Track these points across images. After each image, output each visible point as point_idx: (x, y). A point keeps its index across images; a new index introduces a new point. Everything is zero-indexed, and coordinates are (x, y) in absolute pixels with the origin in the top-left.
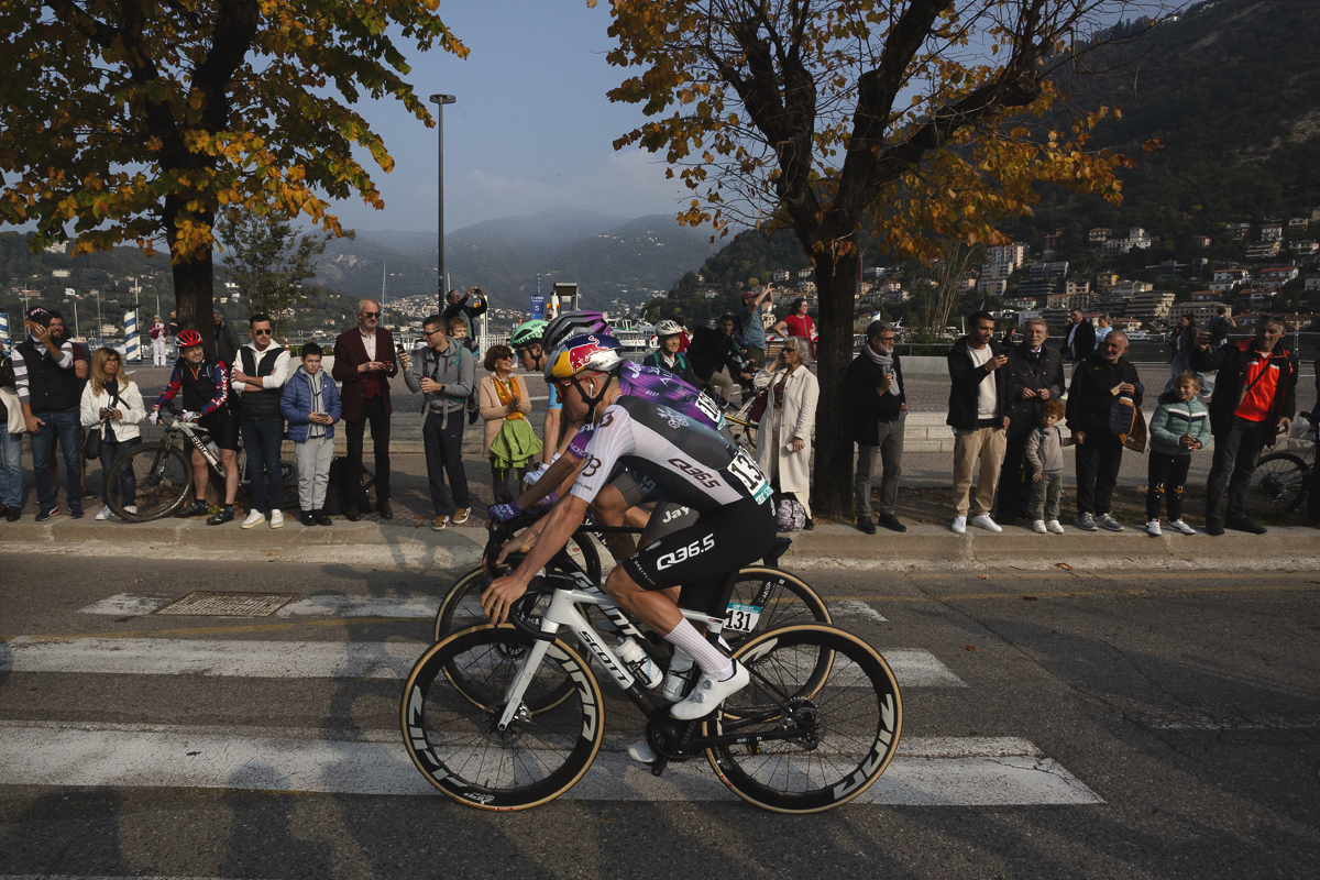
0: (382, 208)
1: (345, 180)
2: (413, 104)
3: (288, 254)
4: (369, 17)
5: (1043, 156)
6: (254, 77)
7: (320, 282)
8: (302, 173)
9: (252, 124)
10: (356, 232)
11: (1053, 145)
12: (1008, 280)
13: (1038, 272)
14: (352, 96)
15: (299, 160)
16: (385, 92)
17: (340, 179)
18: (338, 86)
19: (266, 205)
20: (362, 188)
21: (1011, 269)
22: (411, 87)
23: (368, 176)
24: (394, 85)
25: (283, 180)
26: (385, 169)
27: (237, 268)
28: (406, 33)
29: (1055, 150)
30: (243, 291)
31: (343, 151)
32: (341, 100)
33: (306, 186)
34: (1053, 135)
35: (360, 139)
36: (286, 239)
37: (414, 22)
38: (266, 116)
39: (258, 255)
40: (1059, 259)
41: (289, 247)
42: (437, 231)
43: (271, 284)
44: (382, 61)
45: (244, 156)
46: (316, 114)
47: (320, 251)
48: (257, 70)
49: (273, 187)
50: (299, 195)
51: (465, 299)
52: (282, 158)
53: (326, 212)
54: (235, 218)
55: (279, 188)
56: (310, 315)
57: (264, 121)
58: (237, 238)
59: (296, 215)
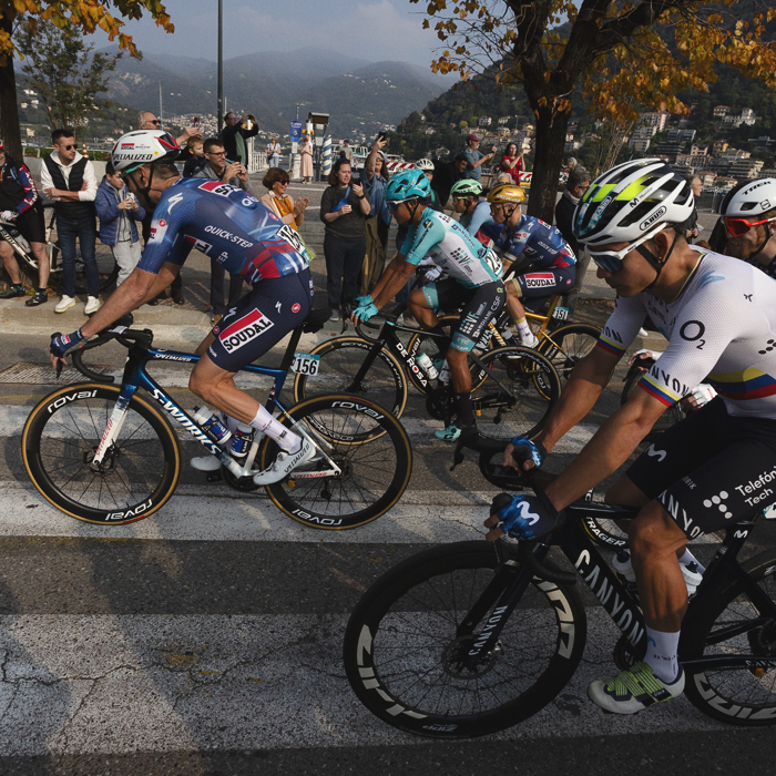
0: (173, 32)
3: (83, 67)
5: (729, 43)
7: (110, 96)
10: (144, 55)
11: (738, 33)
12: (651, 140)
13: (674, 136)
19: (63, 18)
20: (153, 10)
21: (654, 132)
27: (36, 77)
29: (739, 38)
30: (43, 99)
33: (100, 2)
34: (739, 24)
36: (80, 54)
39: (55, 66)
40: (690, 127)
41: (83, 62)
43: (67, 94)
47: (111, 68)
50: (94, 11)
53: (121, 30)
54: (32, 29)
56: (101, 124)
58: (34, 49)
59: (92, 31)
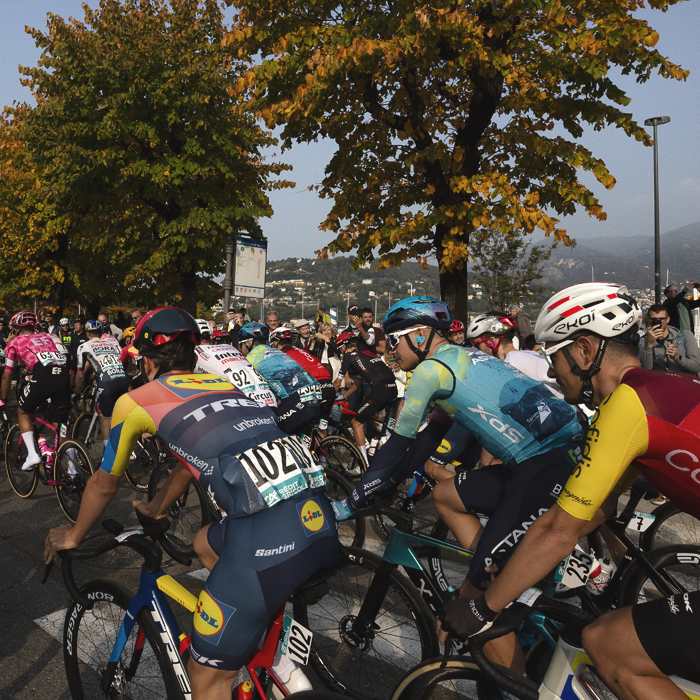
0: (605, 219)
1: (572, 199)
2: (632, 129)
3: (522, 259)
4: (593, 65)
6: (500, 132)
7: (544, 281)
8: (537, 198)
9: (497, 166)
10: (577, 242)
14: (577, 132)
15: (534, 189)
16: (606, 123)
17: (568, 199)
18: (566, 126)
19: (508, 225)
20: (587, 206)
22: (631, 115)
23: (592, 194)
24: (613, 116)
25: (522, 205)
26: (607, 187)
27: (482, 274)
28: (626, 72)
31: (569, 175)
32: (568, 136)
33: (539, 207)
35: (584, 165)
36: (519, 250)
37: (633, 61)
38: (508, 158)
39: (498, 263)
41: (522, 256)
42: (654, 235)
43: (507, 284)
44: (605, 100)
45: (492, 190)
46: (548, 151)
47: (546, 258)
48: (500, 127)
49: (514, 211)
50: (534, 215)
51: (684, 293)
52: (519, 189)
53: (557, 226)
54: (484, 236)
55: (519, 211)
57: (506, 163)
58: (483, 252)
59: (531, 231)
